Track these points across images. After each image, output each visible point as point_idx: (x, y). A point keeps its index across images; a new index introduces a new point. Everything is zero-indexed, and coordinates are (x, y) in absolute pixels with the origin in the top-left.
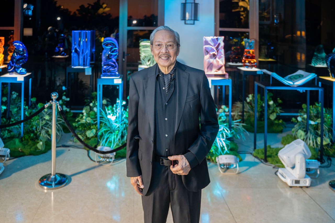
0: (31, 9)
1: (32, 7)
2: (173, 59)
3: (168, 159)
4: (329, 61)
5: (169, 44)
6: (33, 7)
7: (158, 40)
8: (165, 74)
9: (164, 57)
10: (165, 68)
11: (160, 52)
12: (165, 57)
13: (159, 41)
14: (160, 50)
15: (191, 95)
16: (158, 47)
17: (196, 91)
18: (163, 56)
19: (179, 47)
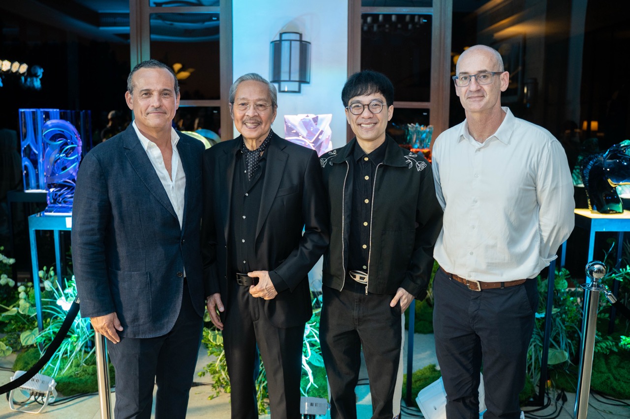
0: (39, 76)
1: (40, 72)
2: (265, 126)
3: (247, 276)
4: (588, 171)
5: (259, 103)
6: (42, 70)
7: (242, 97)
8: (251, 151)
9: (250, 123)
10: (253, 141)
11: (244, 115)
12: (253, 123)
13: (244, 99)
14: (244, 112)
15: (287, 185)
16: (243, 107)
17: (296, 181)
18: (249, 121)
19: (276, 108)
